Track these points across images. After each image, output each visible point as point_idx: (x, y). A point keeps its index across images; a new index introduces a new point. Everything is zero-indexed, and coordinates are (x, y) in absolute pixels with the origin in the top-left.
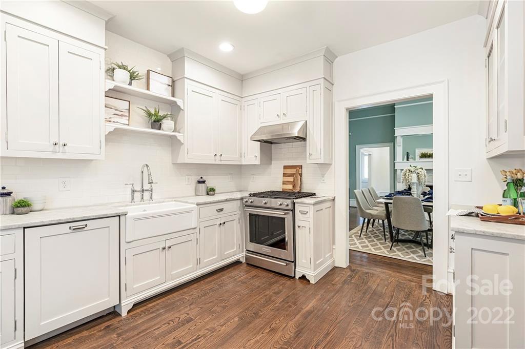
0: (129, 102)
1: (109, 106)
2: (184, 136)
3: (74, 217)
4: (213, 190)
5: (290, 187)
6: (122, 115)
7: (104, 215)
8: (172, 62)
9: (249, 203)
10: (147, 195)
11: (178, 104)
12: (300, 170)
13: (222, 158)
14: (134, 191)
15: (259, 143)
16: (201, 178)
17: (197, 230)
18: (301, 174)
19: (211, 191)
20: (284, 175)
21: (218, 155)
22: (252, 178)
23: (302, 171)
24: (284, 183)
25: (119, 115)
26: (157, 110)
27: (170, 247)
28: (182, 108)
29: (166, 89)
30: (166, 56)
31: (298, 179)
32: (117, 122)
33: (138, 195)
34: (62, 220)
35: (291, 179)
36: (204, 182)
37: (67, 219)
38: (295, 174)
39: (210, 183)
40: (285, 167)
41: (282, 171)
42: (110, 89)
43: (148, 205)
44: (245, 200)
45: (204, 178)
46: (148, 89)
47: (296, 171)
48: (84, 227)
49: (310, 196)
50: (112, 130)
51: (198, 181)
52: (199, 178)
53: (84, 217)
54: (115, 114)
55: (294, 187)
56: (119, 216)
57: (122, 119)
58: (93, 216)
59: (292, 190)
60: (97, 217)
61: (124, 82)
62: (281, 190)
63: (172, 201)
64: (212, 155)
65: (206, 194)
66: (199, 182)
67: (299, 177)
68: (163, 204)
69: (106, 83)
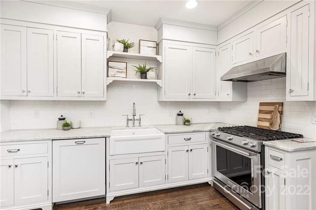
0: (127, 63)
1: (114, 68)
2: (162, 82)
3: (77, 136)
4: (188, 121)
5: (266, 124)
6: (122, 72)
7: (95, 136)
8: (158, 31)
9: (215, 136)
10: (137, 123)
11: (158, 59)
12: (281, 107)
13: (196, 96)
14: (128, 120)
15: (231, 82)
16: (180, 111)
17: (166, 153)
18: (282, 112)
19: (187, 122)
20: (261, 112)
21: (192, 95)
22: (229, 113)
23: (282, 109)
24: (260, 120)
25: (120, 72)
26: (145, 65)
27: (141, 163)
28: (161, 62)
29: (152, 50)
30: (154, 28)
31: (277, 118)
32: (119, 77)
33: (131, 123)
34: (70, 137)
35: (268, 116)
36: (182, 115)
37: (73, 137)
38: (272, 111)
39: (187, 116)
40: (261, 104)
41: (257, 108)
42: (110, 57)
43: (137, 130)
44: (213, 133)
45: (183, 112)
46: (139, 53)
47: (275, 108)
48: (83, 143)
49: (292, 138)
50: (111, 82)
51: (177, 114)
52: (178, 112)
53: (83, 137)
54: (117, 72)
55: (271, 124)
56: (106, 138)
57: (122, 75)
58: (88, 137)
59: (269, 127)
60: (91, 137)
61: (119, 51)
62: (257, 127)
63: (154, 128)
64: (187, 94)
65: (184, 124)
66: (179, 115)
67: (279, 115)
68: (147, 129)
69: (108, 53)
